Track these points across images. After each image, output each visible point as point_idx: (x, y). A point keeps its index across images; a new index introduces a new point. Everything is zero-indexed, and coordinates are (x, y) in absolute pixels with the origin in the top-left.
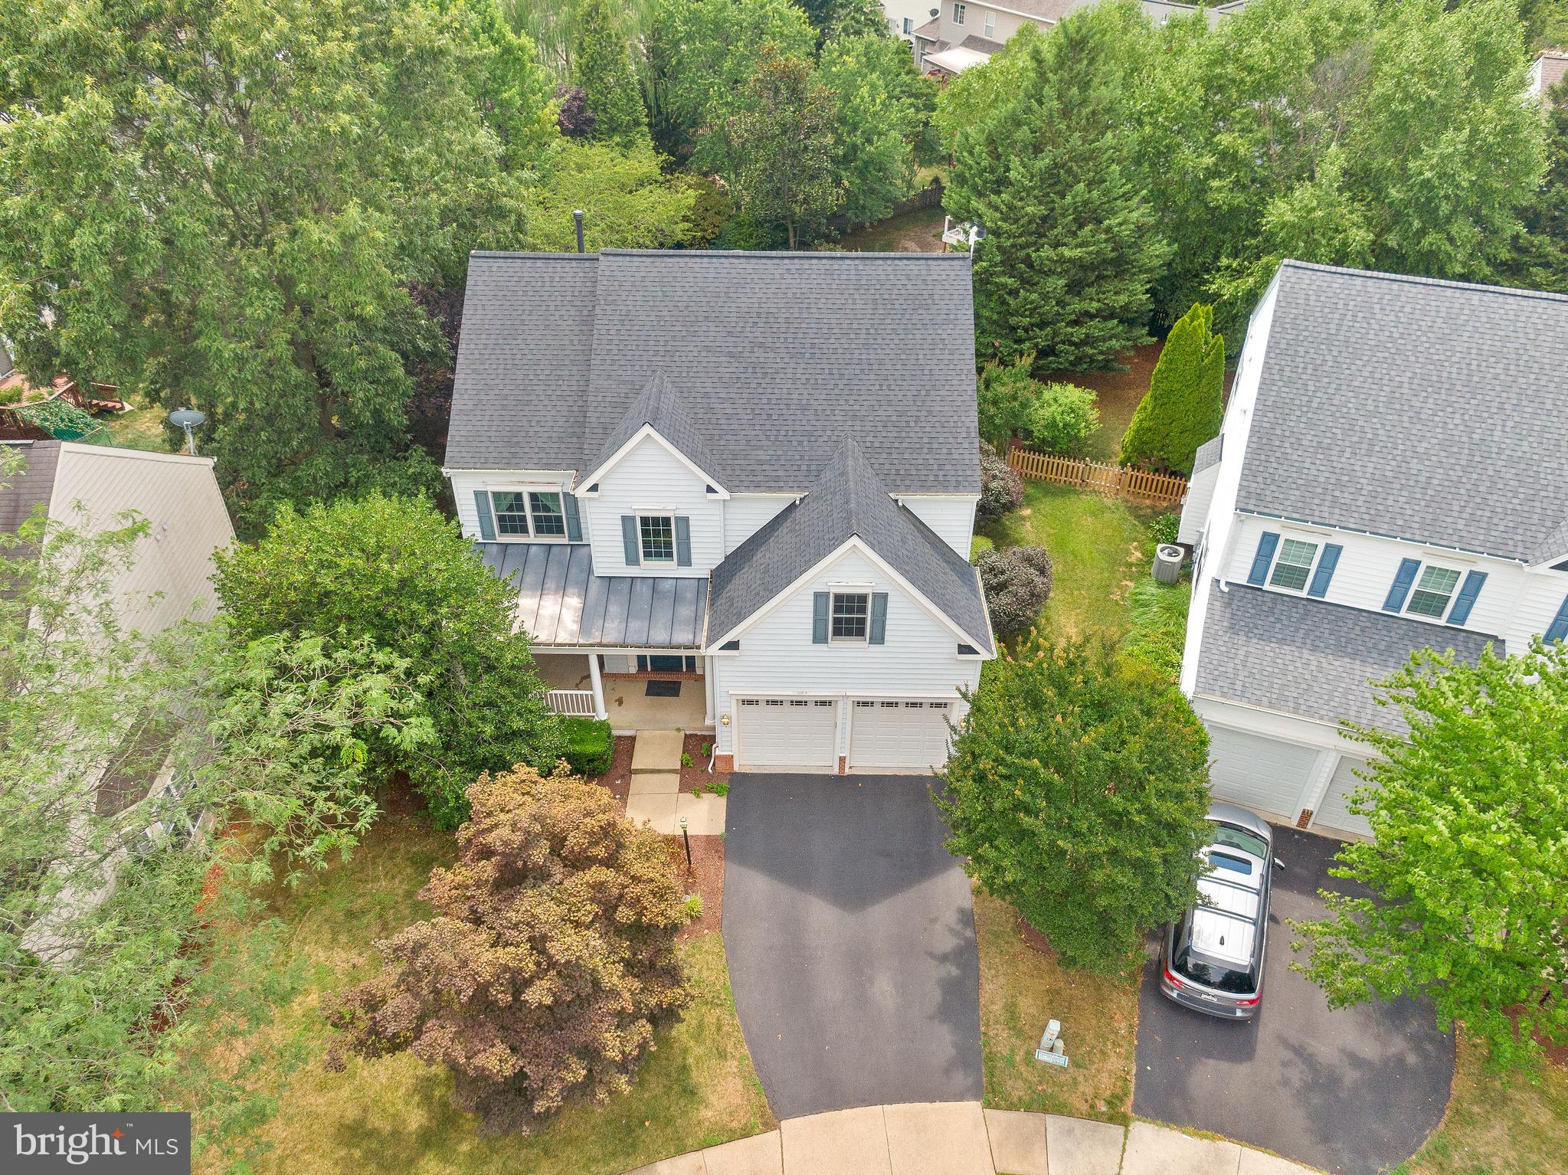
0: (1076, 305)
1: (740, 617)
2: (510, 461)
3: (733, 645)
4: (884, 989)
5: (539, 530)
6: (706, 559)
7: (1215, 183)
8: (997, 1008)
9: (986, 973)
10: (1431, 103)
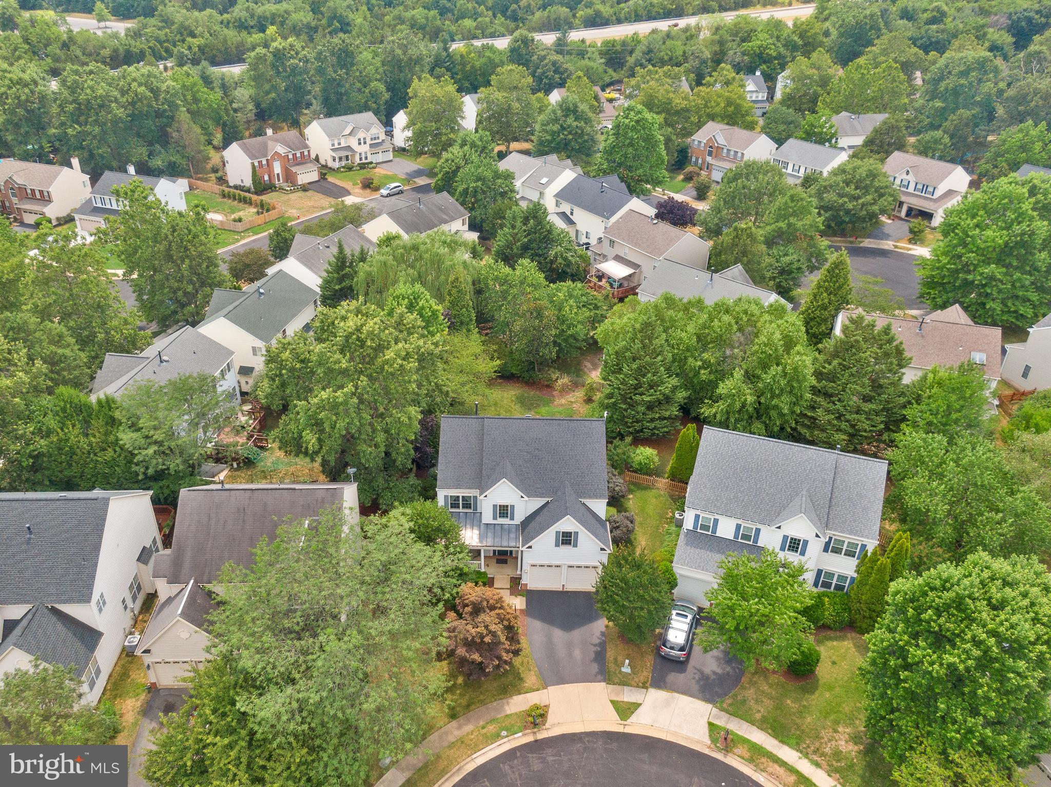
0: (650, 415)
1: (533, 539)
2: (458, 487)
3: (530, 547)
4: (577, 653)
5: (463, 507)
6: (519, 517)
7: (702, 372)
8: (611, 659)
9: (608, 650)
10: (770, 355)
